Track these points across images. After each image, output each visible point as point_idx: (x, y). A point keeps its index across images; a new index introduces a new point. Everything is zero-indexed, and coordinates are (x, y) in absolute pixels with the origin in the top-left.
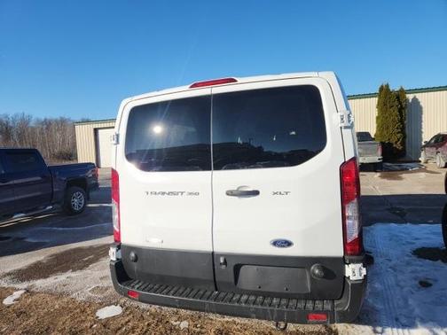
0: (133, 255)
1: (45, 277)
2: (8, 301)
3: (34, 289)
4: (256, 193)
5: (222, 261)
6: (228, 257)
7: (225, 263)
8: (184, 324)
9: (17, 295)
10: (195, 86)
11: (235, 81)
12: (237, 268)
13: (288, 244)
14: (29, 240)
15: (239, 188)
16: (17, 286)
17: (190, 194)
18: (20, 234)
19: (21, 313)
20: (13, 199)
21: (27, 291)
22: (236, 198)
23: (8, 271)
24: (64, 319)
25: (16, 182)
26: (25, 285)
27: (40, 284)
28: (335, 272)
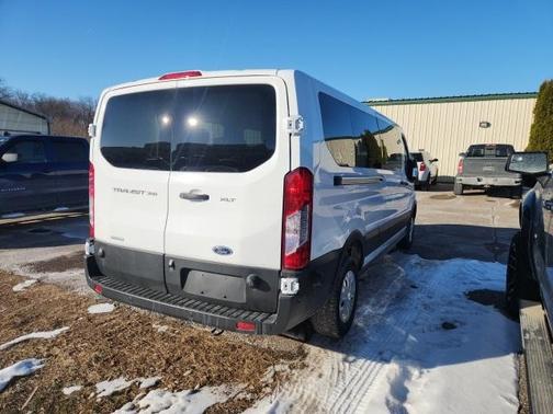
0: (101, 251)
1: (61, 271)
2: (18, 288)
3: (45, 281)
4: (206, 198)
5: (170, 264)
6: (176, 261)
7: (173, 265)
8: (163, 328)
9: (28, 283)
10: (164, 78)
11: (200, 74)
12: (185, 273)
13: (227, 251)
14: (67, 235)
15: (192, 191)
16: (31, 276)
17: (150, 194)
18: (60, 228)
19: (23, 299)
20: (55, 190)
21: (39, 281)
22: (188, 201)
23: (31, 261)
24: (56, 309)
25: (59, 173)
26: (39, 276)
27: (53, 276)
28: (270, 284)
